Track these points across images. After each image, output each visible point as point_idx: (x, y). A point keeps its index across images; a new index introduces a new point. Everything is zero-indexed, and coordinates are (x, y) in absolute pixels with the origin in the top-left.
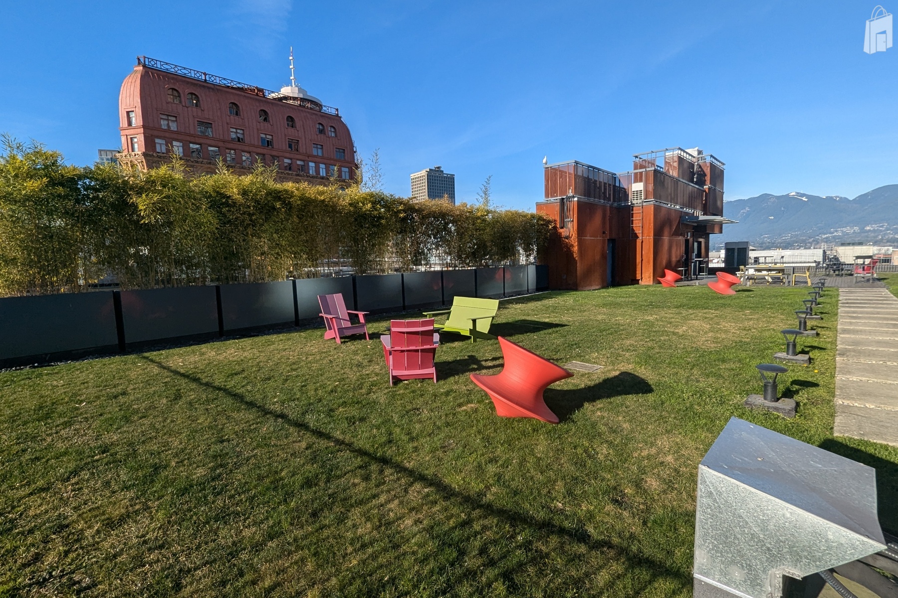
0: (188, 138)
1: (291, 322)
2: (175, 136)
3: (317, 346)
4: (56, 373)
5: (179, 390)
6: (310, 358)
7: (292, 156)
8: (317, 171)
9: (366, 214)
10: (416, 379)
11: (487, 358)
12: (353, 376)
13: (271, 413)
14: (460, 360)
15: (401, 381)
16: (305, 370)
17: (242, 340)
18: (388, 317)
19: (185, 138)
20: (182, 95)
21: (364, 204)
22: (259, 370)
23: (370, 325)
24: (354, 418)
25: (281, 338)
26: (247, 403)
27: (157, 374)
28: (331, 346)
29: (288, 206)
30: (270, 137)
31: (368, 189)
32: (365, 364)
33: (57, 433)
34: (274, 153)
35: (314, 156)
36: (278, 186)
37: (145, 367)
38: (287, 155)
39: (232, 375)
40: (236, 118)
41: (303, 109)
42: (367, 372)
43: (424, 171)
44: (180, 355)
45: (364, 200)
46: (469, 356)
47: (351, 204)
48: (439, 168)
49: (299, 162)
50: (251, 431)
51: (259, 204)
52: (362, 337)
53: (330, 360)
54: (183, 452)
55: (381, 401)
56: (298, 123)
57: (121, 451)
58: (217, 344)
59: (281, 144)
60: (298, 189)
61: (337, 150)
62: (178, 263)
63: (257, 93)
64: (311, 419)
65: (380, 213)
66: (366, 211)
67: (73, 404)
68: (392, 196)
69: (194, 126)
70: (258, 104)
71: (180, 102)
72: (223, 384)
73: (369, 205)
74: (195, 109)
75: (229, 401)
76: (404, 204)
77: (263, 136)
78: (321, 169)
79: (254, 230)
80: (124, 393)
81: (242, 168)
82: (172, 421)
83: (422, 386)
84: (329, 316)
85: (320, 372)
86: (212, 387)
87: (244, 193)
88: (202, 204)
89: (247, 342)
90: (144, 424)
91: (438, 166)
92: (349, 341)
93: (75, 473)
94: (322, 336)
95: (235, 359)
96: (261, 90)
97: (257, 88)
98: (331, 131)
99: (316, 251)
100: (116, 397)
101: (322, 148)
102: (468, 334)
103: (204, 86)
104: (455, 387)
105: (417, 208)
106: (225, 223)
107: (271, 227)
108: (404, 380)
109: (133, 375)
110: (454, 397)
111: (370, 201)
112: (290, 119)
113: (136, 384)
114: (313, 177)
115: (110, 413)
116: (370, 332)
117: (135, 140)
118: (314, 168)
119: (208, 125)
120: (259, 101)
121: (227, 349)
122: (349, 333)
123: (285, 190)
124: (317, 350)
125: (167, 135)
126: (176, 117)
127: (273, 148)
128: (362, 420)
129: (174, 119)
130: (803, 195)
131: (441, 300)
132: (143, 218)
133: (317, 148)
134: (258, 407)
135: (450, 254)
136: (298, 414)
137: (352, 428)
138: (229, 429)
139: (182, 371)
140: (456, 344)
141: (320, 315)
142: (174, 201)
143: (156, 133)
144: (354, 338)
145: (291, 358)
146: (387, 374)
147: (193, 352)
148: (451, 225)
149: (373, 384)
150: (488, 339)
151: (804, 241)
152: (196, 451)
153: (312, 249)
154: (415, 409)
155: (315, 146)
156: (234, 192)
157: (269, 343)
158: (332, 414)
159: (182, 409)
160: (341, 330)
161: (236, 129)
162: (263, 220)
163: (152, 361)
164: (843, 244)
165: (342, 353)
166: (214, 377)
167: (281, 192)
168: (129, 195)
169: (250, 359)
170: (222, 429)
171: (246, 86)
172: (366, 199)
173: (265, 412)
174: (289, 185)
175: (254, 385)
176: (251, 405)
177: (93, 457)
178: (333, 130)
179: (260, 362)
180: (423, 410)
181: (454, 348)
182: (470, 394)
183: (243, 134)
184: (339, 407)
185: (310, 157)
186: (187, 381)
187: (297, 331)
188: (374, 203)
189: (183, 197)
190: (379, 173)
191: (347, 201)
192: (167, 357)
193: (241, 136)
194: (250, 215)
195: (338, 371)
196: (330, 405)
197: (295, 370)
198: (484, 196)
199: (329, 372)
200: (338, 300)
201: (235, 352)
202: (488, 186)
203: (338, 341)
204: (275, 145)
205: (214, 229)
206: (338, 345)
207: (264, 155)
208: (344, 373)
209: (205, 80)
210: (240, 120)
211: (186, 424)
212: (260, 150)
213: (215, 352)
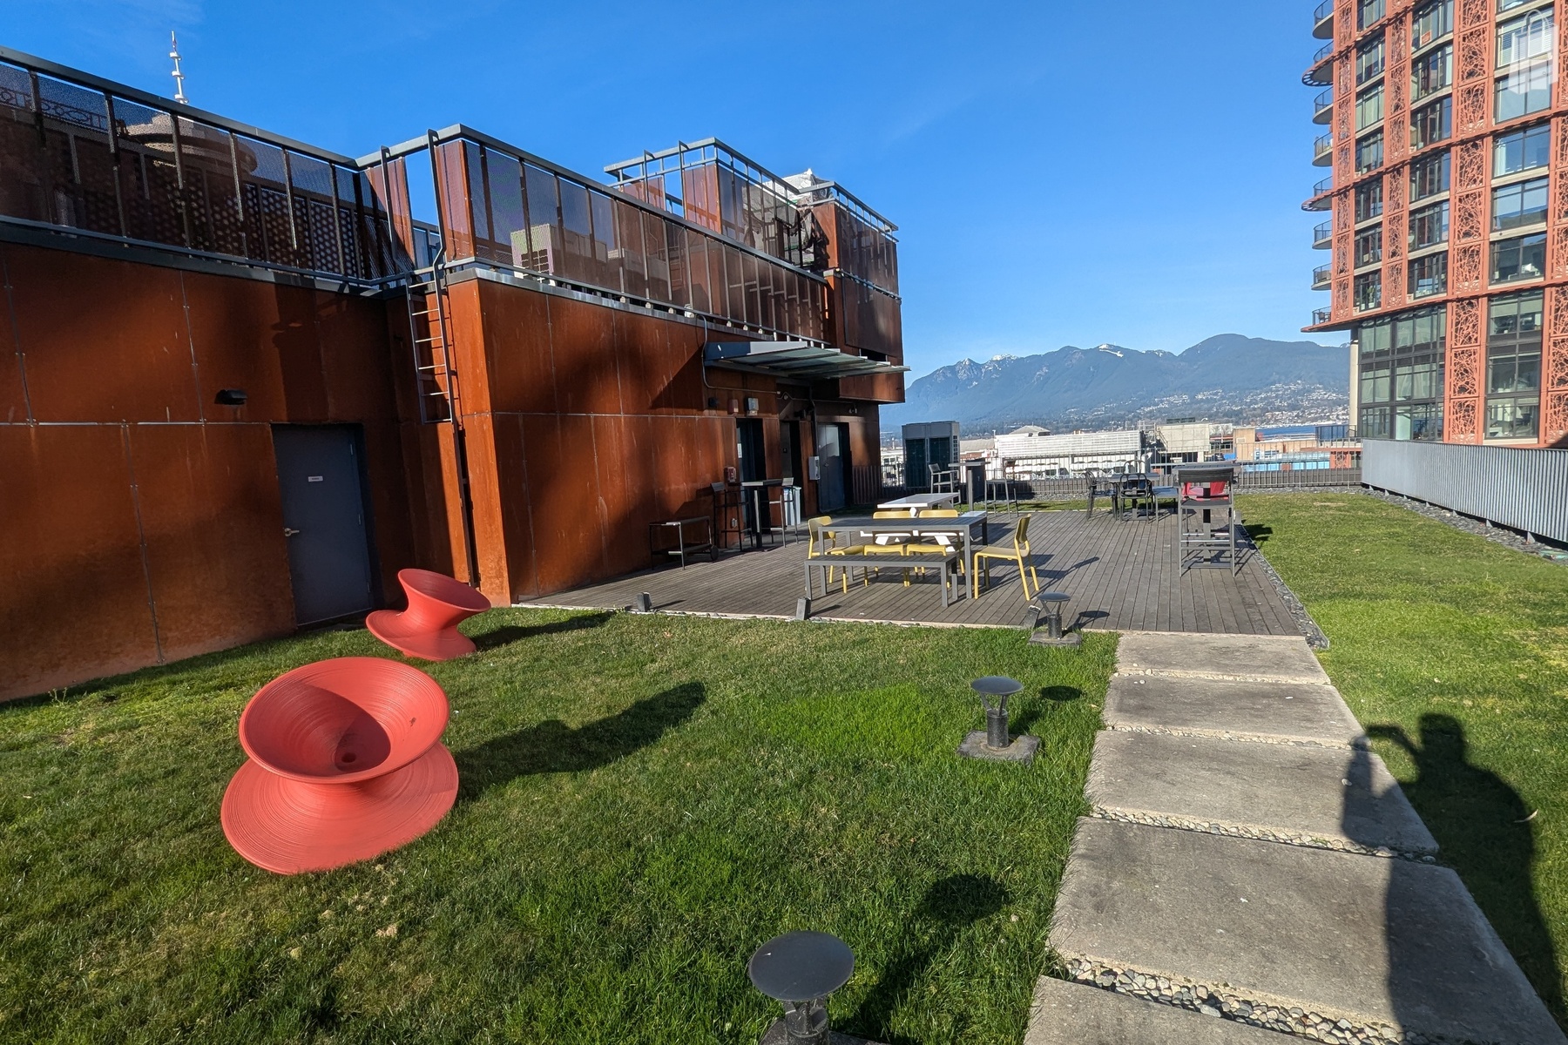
130: (1117, 349)
151: (1122, 418)
164: (1170, 422)
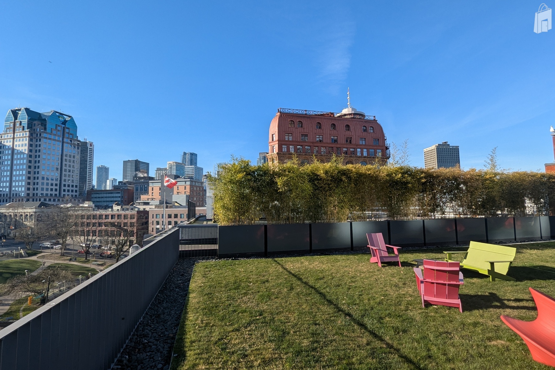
0: (297, 144)
1: (349, 248)
2: (291, 143)
3: (366, 267)
4: (241, 264)
5: (292, 284)
6: (363, 275)
7: (348, 146)
8: (362, 153)
9: (397, 181)
10: (444, 306)
11: (509, 298)
12: (393, 293)
13: (342, 311)
14: (481, 295)
15: (431, 305)
16: (359, 284)
17: (322, 256)
18: (413, 250)
19: (295, 143)
20: (295, 123)
21: (396, 175)
22: (332, 279)
23: (400, 256)
24: (398, 329)
25: (343, 258)
26: (327, 300)
27: (281, 272)
28: (375, 268)
29: (349, 178)
30: (336, 138)
31: (399, 165)
32: (400, 286)
33: (241, 298)
34: (338, 146)
35: (361, 145)
36: (345, 167)
37: (276, 267)
38: (345, 146)
39: (318, 279)
40: (319, 130)
41: (355, 120)
42: (403, 292)
43: (434, 146)
44: (292, 262)
45: (396, 172)
46: (489, 293)
47: (387, 175)
48: (445, 143)
49: (351, 150)
50: (331, 321)
51: (333, 178)
52: (396, 264)
53: (375, 279)
54: (296, 326)
55: (417, 319)
56: (352, 128)
57: (268, 317)
58: (309, 257)
59: (342, 140)
60: (355, 168)
61: (374, 140)
62: (293, 211)
63: (330, 116)
64: (367, 321)
65: (407, 180)
66: (397, 179)
67: (247, 283)
68: (415, 168)
69: (300, 137)
70: (330, 121)
71: (294, 126)
72: (314, 284)
73: (400, 175)
74: (300, 129)
75: (317, 297)
76: (425, 173)
77: (332, 137)
78: (364, 152)
79: (330, 192)
80: (267, 281)
81: (321, 156)
82: (290, 304)
83: (450, 313)
84: (374, 248)
85: (370, 287)
86: (308, 285)
87: (326, 172)
88: (305, 180)
89: (324, 258)
90: (277, 302)
91: (445, 142)
92: (388, 266)
93: (249, 324)
94: (368, 260)
95: (318, 269)
96: (332, 114)
97: (330, 113)
98: (371, 129)
99: (365, 204)
100: (264, 282)
101: (365, 140)
102: (487, 273)
103: (305, 117)
104: (481, 320)
105: (435, 175)
106: (315, 190)
107: (339, 191)
108: (434, 305)
109: (271, 270)
110: (482, 330)
111: (400, 173)
112: (348, 126)
113: (272, 276)
114: (359, 157)
115: (262, 292)
116: (402, 261)
117: (274, 147)
118: (360, 152)
119: (306, 135)
120: (331, 119)
121: (314, 261)
122: (386, 260)
123: (347, 169)
124: (366, 270)
125: (288, 143)
126: (292, 134)
127: (337, 143)
128: (405, 331)
129: (291, 135)
131: (456, 240)
132: (279, 189)
133: (362, 140)
134: (334, 305)
135: (462, 206)
136: (359, 316)
137: (398, 336)
138: (320, 317)
139: (293, 272)
140: (475, 280)
141: (368, 246)
142: (293, 179)
143: (283, 143)
144: (390, 264)
145: (350, 273)
146: (419, 297)
147: (298, 261)
148: (462, 185)
149: (409, 303)
150: (507, 280)
152: (302, 327)
153: (362, 204)
154: (447, 332)
155: (361, 139)
156: (321, 173)
157: (337, 261)
158: (382, 321)
159: (294, 296)
160: (381, 257)
161: (319, 135)
162: (335, 187)
163: (278, 263)
165: (383, 274)
166: (309, 279)
167: (345, 170)
168: (275, 178)
169: (327, 270)
170: (315, 315)
171: (325, 113)
172: (398, 171)
173: (340, 310)
174: (350, 166)
175: (330, 289)
176: (330, 302)
177: (256, 317)
178: (372, 129)
179: (333, 273)
180: (454, 335)
181: (474, 283)
182: (498, 330)
183: (323, 138)
184: (386, 316)
185: (358, 146)
186: (295, 279)
187: (353, 254)
188: (403, 173)
189: (297, 177)
190: (407, 154)
191: (385, 173)
192: (285, 262)
193: (321, 139)
194: (329, 185)
195: (382, 288)
196: (380, 313)
197: (354, 282)
198: (490, 162)
199: (376, 287)
200: (379, 237)
201: (319, 264)
202: (494, 155)
203: (380, 265)
204: (339, 142)
205: (310, 193)
206: (380, 268)
207: (333, 147)
208: (387, 290)
209: (306, 113)
210: (321, 131)
211: (297, 307)
212: (330, 145)
213: (308, 262)
